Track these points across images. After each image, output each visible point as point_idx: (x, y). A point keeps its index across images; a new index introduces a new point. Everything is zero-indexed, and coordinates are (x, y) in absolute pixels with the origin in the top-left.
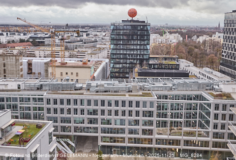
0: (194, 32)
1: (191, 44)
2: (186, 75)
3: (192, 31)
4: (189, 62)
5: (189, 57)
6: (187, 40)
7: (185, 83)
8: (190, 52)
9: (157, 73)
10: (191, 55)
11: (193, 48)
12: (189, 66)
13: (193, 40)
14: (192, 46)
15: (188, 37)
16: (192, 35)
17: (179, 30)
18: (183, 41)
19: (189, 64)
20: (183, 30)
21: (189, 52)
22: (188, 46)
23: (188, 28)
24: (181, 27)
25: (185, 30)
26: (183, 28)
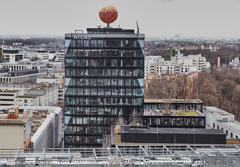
0: (234, 50)
1: (229, 74)
2: (219, 139)
3: (229, 49)
4: (226, 113)
5: (225, 102)
6: (219, 68)
7: (219, 156)
8: (226, 92)
10: (230, 98)
11: (233, 83)
12: (225, 121)
13: (231, 67)
14: (230, 78)
15: (222, 62)
16: (230, 57)
17: (203, 47)
18: (212, 68)
19: (225, 117)
20: (210, 48)
21: (224, 92)
22: (223, 79)
23: (221, 44)
24: (206, 41)
25: (215, 48)
26: (211, 44)
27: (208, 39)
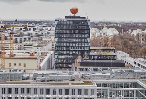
0: (129, 26)
1: (127, 37)
2: (122, 65)
3: (126, 25)
4: (125, 53)
5: (125, 49)
6: (122, 34)
7: (122, 72)
8: (125, 44)
9: (97, 63)
10: (127, 47)
11: (128, 40)
12: (125, 57)
13: (127, 33)
14: (127, 38)
15: (123, 31)
16: (127, 29)
17: (115, 25)
18: (119, 34)
19: (125, 55)
20: (119, 25)
21: (124, 44)
22: (124, 39)
23: (123, 23)
24: (117, 22)
25: (121, 25)
26: (119, 23)
27: (117, 21)
